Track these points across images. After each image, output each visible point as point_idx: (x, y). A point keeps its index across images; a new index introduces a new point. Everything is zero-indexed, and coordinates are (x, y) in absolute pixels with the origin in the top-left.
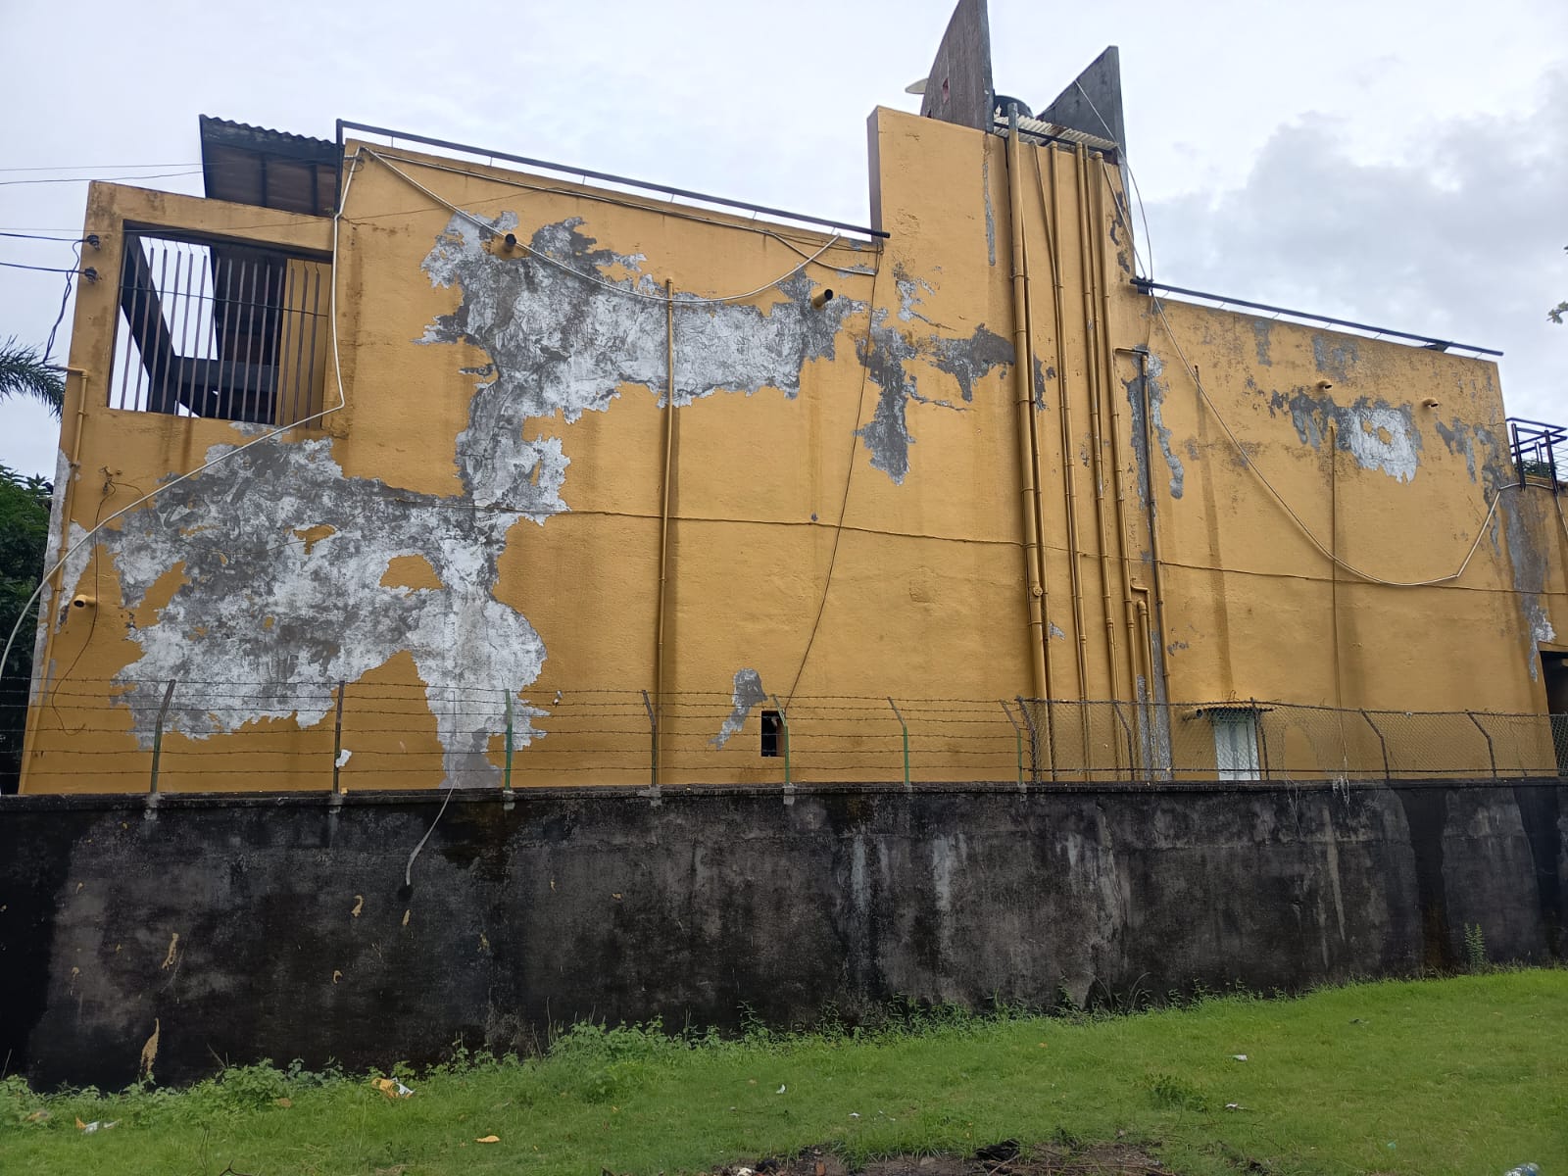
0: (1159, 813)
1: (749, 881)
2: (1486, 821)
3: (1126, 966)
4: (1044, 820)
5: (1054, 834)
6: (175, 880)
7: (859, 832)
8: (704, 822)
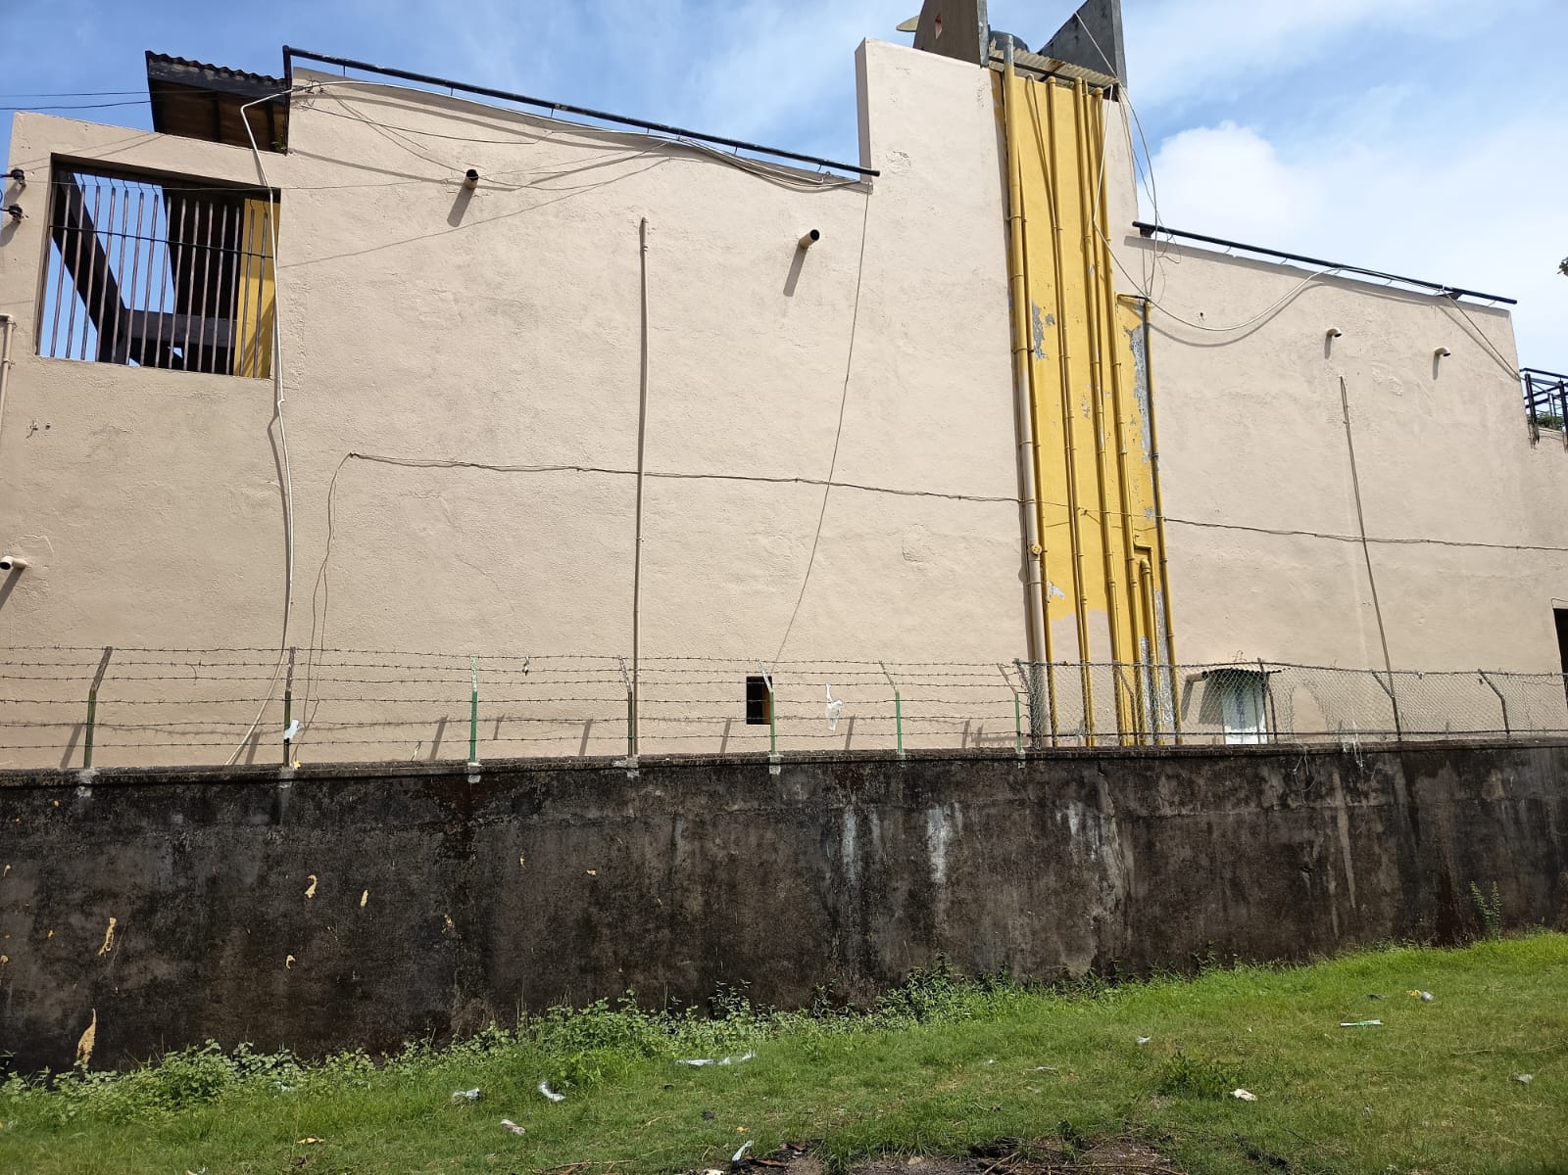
0: (1163, 779)
1: (732, 855)
2: (1500, 783)
3: (1130, 938)
4: (1044, 787)
5: (1053, 803)
6: (112, 861)
7: (849, 802)
8: (684, 794)
